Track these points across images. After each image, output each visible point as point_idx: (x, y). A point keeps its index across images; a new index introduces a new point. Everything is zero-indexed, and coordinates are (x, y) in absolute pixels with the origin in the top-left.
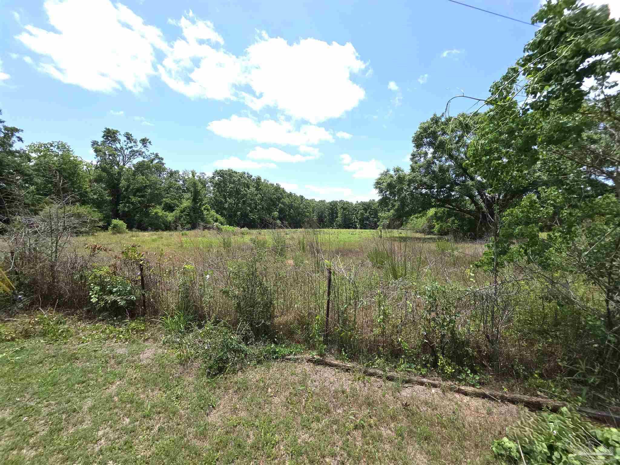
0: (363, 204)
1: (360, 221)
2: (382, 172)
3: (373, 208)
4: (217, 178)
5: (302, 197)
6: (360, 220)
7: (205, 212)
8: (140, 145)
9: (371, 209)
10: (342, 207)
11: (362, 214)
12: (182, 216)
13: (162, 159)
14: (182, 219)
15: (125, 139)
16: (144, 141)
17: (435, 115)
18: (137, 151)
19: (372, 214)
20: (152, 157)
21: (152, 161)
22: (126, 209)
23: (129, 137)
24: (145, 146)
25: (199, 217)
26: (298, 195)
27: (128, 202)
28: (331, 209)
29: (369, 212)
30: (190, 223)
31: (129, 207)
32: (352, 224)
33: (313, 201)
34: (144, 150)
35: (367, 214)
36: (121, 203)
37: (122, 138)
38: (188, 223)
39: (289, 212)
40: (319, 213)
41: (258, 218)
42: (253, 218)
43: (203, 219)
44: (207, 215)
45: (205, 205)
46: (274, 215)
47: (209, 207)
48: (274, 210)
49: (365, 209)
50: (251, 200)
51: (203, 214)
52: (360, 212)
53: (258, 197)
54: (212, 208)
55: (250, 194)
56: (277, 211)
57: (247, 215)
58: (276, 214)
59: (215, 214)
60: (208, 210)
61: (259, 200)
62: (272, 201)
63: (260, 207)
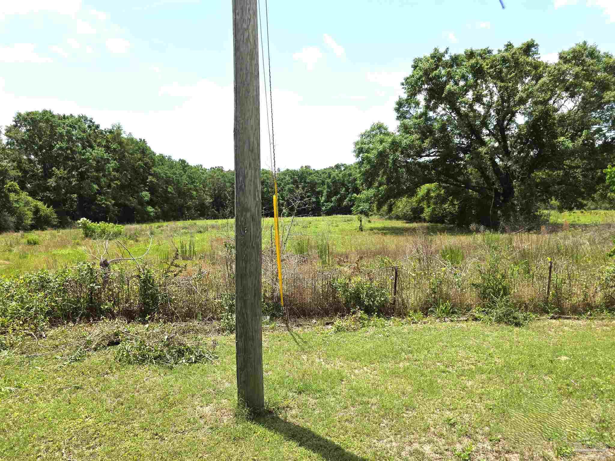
0: (292, 173)
2: (363, 131)
3: (308, 181)
4: (23, 129)
5: (183, 162)
7: (13, 197)
9: (305, 182)
11: (292, 191)
17: (436, 50)
19: (307, 192)
25: (4, 207)
26: (176, 158)
29: (303, 188)
33: (199, 168)
35: (300, 191)
39: (166, 191)
40: (215, 190)
41: (114, 205)
42: (107, 205)
43: (12, 211)
44: (17, 201)
45: (9, 183)
46: (142, 198)
47: (17, 187)
48: (140, 188)
49: (295, 182)
50: (98, 170)
51: (9, 202)
52: (287, 188)
53: (113, 165)
54: (23, 188)
55: (94, 160)
56: (147, 191)
57: (92, 200)
58: (146, 195)
59: (30, 198)
60: (15, 191)
61: (114, 170)
62: (135, 170)
63: (117, 184)
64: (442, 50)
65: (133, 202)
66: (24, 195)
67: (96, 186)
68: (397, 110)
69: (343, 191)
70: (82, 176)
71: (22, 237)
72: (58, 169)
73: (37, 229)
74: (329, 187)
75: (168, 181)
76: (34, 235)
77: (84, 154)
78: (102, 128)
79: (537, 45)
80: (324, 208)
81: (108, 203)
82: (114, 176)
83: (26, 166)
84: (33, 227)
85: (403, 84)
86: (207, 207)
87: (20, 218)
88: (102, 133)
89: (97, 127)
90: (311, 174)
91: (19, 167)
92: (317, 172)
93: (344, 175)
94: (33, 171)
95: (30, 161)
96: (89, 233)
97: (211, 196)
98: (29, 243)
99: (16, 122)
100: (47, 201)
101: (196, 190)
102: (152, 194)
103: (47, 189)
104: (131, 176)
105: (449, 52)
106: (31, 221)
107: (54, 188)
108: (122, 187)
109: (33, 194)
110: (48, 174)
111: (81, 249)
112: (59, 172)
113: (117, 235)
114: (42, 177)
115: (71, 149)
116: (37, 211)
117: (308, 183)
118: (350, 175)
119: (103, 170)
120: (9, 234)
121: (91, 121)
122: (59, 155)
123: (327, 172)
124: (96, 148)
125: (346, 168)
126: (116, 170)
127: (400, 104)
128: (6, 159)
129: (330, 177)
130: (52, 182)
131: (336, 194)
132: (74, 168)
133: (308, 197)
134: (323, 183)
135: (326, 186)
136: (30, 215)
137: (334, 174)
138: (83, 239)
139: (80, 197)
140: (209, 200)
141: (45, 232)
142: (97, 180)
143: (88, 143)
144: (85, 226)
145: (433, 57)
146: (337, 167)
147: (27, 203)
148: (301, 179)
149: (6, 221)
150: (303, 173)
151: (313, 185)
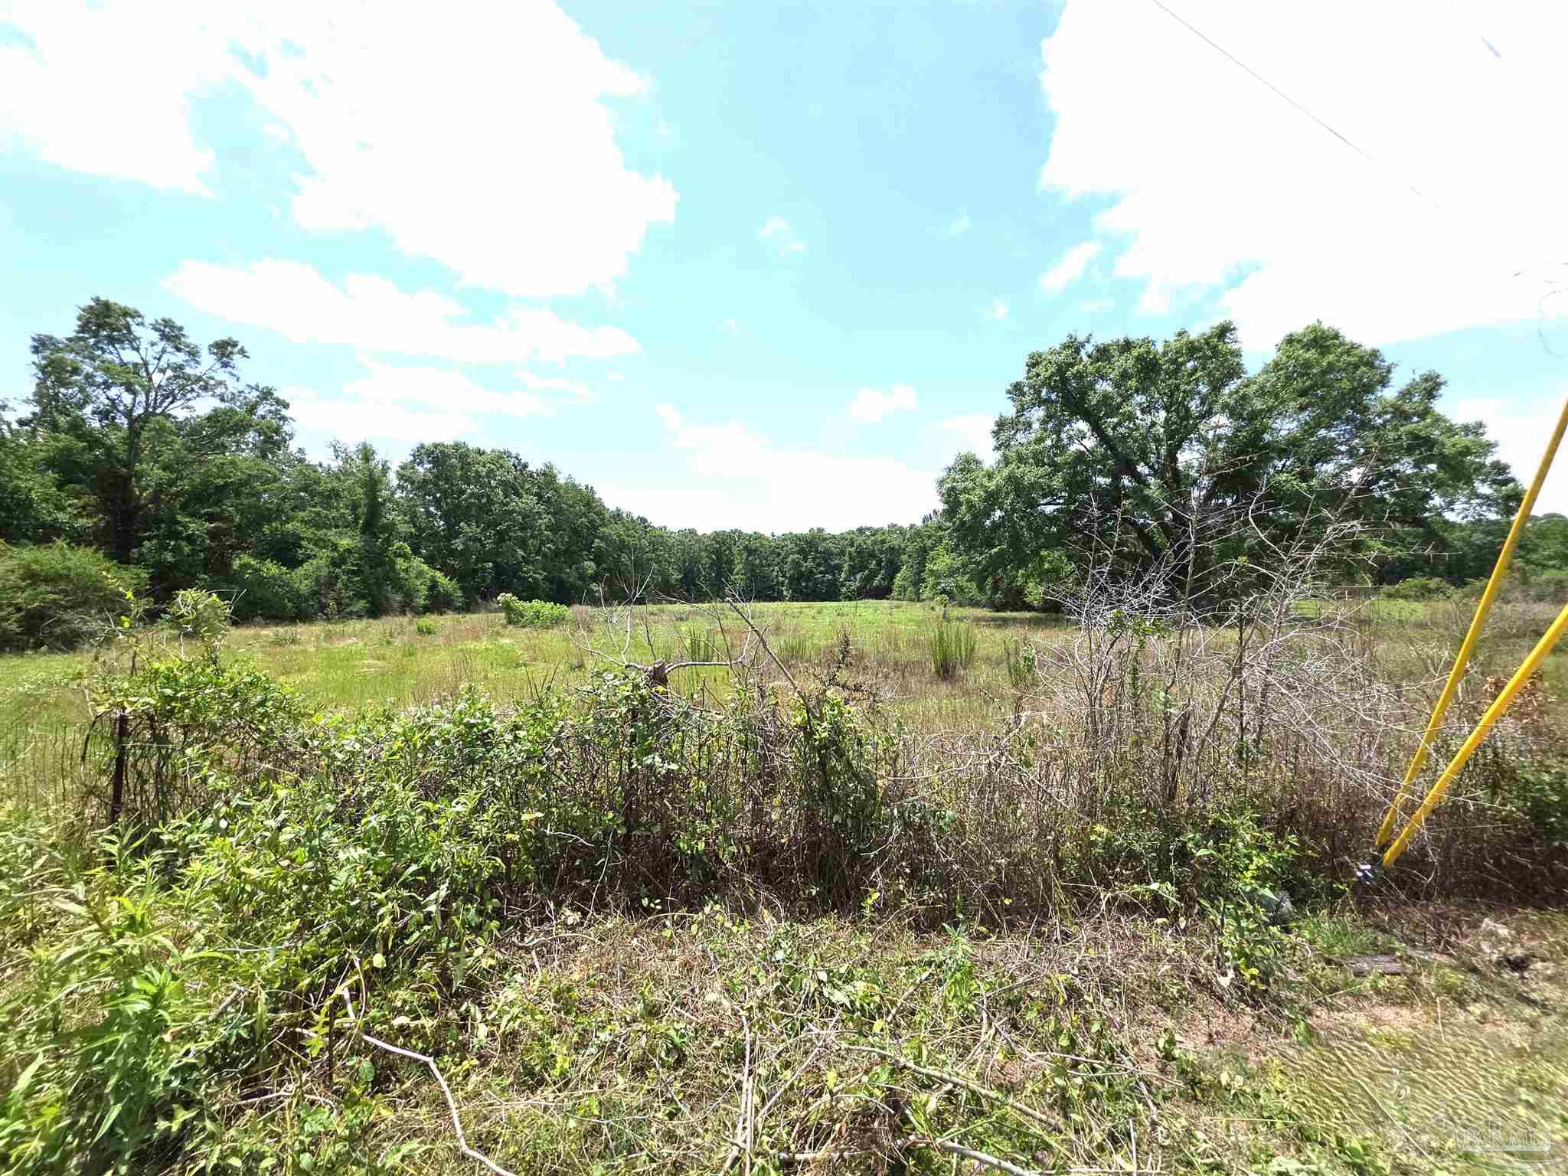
0: (797, 539)
1: (790, 583)
3: (820, 549)
4: (424, 468)
5: (643, 520)
6: (791, 578)
7: (401, 564)
8: (208, 361)
9: (817, 551)
10: (746, 548)
11: (796, 564)
12: (337, 577)
13: (286, 406)
14: (339, 585)
15: (155, 336)
16: (224, 350)
17: (1072, 336)
18: (199, 379)
19: (819, 565)
20: (253, 396)
21: (252, 409)
22: (169, 557)
23: (170, 333)
24: (225, 365)
25: (387, 578)
26: (635, 515)
27: (176, 535)
28: (717, 552)
29: (814, 559)
30: (363, 597)
31: (176, 550)
32: (771, 588)
34: (221, 375)
35: (809, 564)
36: (149, 539)
37: (146, 335)
38: (359, 596)
39: (618, 560)
40: (685, 562)
41: (546, 579)
42: (535, 579)
43: (398, 585)
44: (406, 571)
45: (397, 544)
46: (585, 570)
47: (408, 550)
48: (581, 556)
49: (802, 551)
50: (523, 529)
51: (394, 570)
52: (789, 560)
53: (546, 521)
54: (416, 551)
55: (520, 513)
56: (591, 560)
57: (516, 569)
58: (590, 566)
59: (425, 567)
60: (405, 556)
61: (548, 528)
62: (575, 531)
63: (549, 548)
64: (1081, 338)
65: (569, 574)
66: (417, 562)
67: (521, 552)
68: (996, 434)
69: (873, 564)
70: (501, 537)
71: (410, 623)
72: (469, 525)
73: (432, 612)
74: (851, 558)
75: (622, 546)
76: (429, 620)
77: (506, 505)
78: (532, 468)
79: (1234, 329)
80: (844, 590)
81: (538, 576)
82: (547, 536)
83: (422, 521)
84: (427, 610)
85: (1009, 392)
86: (672, 586)
87: (409, 595)
88: (531, 476)
89: (525, 466)
90: (825, 540)
91: (413, 521)
92: (834, 537)
93: (875, 543)
94: (432, 528)
95: (428, 513)
96: (514, 618)
97: (679, 570)
98: (420, 631)
99: (414, 456)
100: (449, 572)
101: (658, 562)
102: (598, 564)
103: (453, 553)
104: (570, 538)
105: (1091, 341)
106: (425, 600)
107: (461, 553)
108: (556, 553)
109: (430, 561)
110: (452, 533)
111: (505, 641)
112: (468, 529)
113: (558, 621)
114: (445, 536)
115: (488, 496)
116: (434, 585)
117: (821, 552)
118: (883, 542)
119: (532, 528)
120: (390, 618)
121: (516, 458)
122: (470, 506)
123: (849, 539)
124: (525, 496)
125: (875, 532)
126: (549, 528)
127: (1001, 425)
128: (394, 510)
129: (852, 545)
130: (458, 544)
131: (862, 568)
132: (489, 525)
133: (821, 573)
134: (842, 553)
135: (847, 558)
136: (424, 591)
137: (860, 539)
138: (504, 627)
139: (496, 565)
140: (676, 576)
141: (445, 616)
142: (523, 543)
143: (511, 489)
144: (507, 608)
145: (1066, 347)
146: (861, 531)
147: (420, 574)
148: (811, 547)
149: (387, 599)
150: (814, 538)
151: (828, 555)
